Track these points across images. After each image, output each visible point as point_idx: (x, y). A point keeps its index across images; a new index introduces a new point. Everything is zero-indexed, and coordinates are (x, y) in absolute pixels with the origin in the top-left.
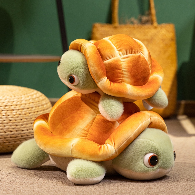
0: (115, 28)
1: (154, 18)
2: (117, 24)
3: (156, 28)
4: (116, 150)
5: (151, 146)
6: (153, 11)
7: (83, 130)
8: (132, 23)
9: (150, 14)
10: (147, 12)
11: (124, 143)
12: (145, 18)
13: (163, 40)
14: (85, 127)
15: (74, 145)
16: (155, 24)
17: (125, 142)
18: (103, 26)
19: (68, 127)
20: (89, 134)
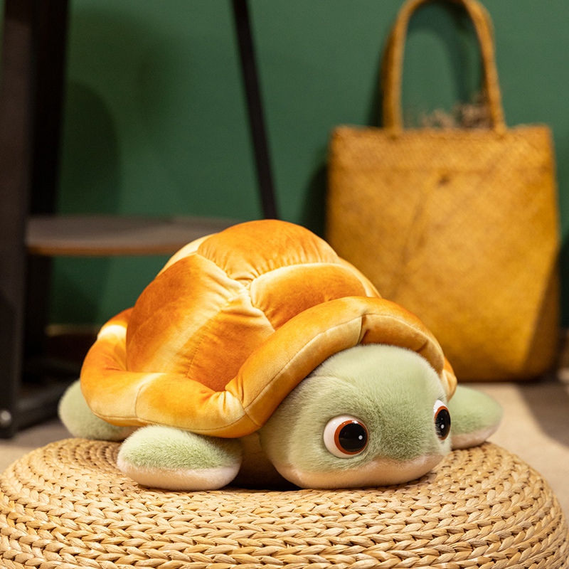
0: (393, 139)
1: (498, 112)
2: (397, 129)
3: (501, 138)
4: (247, 410)
5: (342, 397)
6: (495, 92)
7: (178, 354)
8: (438, 125)
9: (484, 101)
10: (475, 96)
11: (264, 391)
12: (471, 112)
13: (522, 171)
14: (182, 345)
15: (143, 390)
16: (500, 128)
17: (267, 388)
18: (360, 136)
19: (145, 346)
20: (194, 364)
